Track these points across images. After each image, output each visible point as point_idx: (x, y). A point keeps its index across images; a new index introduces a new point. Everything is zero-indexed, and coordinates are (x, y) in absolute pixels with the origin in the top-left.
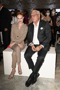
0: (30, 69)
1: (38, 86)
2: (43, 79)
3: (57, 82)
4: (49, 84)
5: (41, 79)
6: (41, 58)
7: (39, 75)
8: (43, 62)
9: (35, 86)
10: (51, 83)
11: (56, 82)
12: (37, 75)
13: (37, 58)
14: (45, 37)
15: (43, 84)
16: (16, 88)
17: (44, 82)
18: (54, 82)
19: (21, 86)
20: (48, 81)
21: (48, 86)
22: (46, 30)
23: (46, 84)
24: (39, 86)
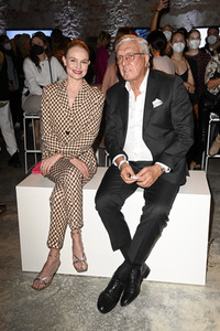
0: (114, 249)
1: (147, 312)
2: (165, 285)
3: (216, 298)
4: (186, 302)
5: (157, 285)
6: (158, 209)
7: (147, 272)
8: (165, 225)
9: (137, 311)
10: (193, 299)
11: (210, 296)
12: (142, 273)
13: (144, 209)
14: (171, 135)
15: (165, 303)
16: (67, 318)
17: (167, 297)
18: (203, 297)
19: (86, 312)
20: (180, 292)
21: (183, 312)
22: (174, 110)
23: (173, 303)
24: (151, 313)
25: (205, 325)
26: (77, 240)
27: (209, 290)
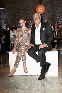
1: (44, 82)
4: (54, 80)
10: (55, 79)
17: (49, 79)
20: (52, 78)
25: (59, 85)
26: (25, 64)
27: (59, 77)
